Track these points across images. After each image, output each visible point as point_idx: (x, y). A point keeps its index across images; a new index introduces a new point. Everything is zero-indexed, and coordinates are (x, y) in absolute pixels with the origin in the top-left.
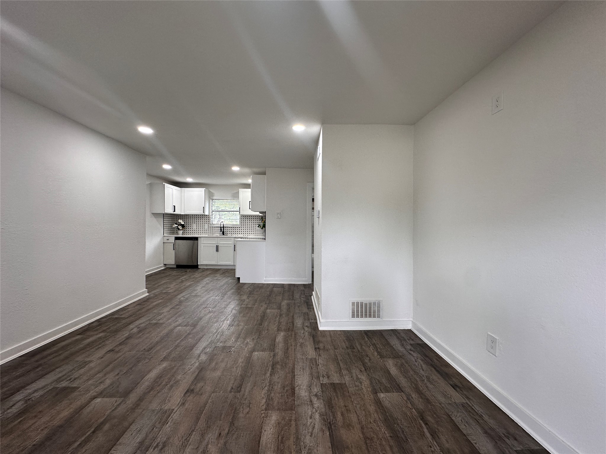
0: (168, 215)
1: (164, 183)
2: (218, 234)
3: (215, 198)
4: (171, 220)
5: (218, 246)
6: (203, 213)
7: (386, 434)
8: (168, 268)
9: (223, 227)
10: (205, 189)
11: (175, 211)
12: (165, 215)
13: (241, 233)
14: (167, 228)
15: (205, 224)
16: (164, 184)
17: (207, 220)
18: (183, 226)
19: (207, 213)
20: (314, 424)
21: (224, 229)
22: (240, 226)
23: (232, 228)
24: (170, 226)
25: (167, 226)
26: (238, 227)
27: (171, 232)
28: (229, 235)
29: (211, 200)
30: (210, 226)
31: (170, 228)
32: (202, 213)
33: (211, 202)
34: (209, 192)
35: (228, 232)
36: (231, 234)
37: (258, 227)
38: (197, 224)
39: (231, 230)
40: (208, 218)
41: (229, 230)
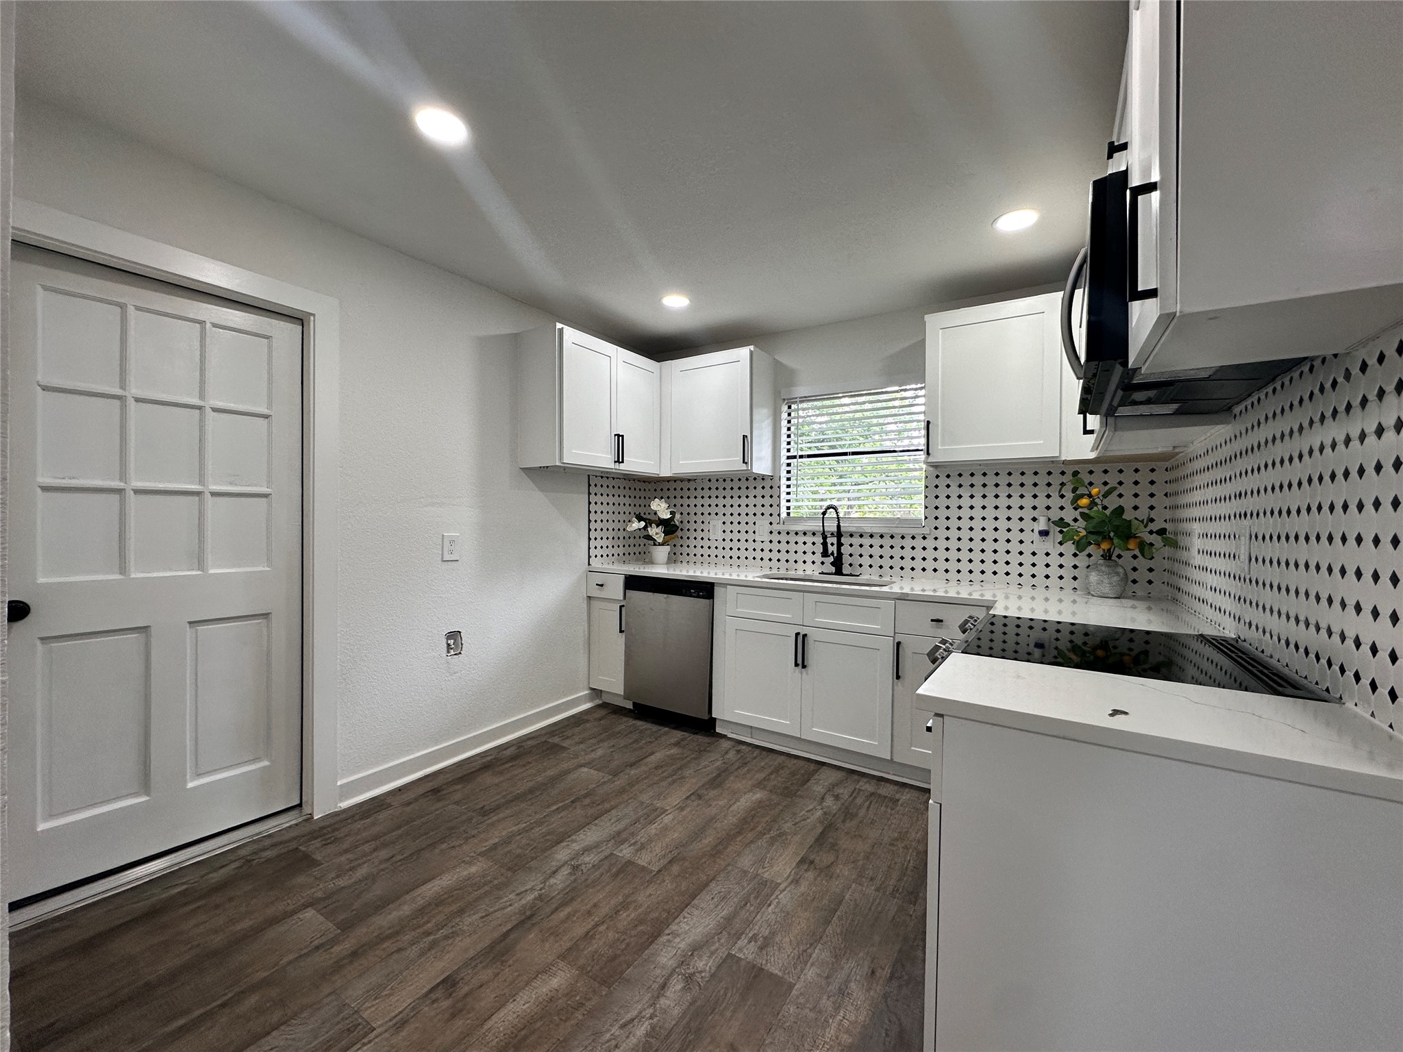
1: (559, 326)
2: (813, 567)
3: (801, 391)
4: (625, 501)
5: (805, 636)
6: (744, 467)
9: (839, 534)
10: (752, 348)
11: (619, 460)
12: (593, 479)
13: (930, 570)
14: (608, 534)
15: (759, 520)
16: (561, 330)
17: (767, 501)
18: (669, 527)
19: (761, 466)
21: (840, 545)
22: (926, 531)
23: (880, 541)
25: (607, 526)
26: (913, 532)
27: (632, 550)
28: (868, 578)
29: (785, 408)
30: (780, 527)
31: (618, 533)
32: (736, 464)
33: (784, 416)
34: (778, 367)
35: (861, 561)
36: (876, 568)
37: (1044, 533)
38: (724, 519)
39: (876, 551)
40: (767, 492)
41: (866, 551)
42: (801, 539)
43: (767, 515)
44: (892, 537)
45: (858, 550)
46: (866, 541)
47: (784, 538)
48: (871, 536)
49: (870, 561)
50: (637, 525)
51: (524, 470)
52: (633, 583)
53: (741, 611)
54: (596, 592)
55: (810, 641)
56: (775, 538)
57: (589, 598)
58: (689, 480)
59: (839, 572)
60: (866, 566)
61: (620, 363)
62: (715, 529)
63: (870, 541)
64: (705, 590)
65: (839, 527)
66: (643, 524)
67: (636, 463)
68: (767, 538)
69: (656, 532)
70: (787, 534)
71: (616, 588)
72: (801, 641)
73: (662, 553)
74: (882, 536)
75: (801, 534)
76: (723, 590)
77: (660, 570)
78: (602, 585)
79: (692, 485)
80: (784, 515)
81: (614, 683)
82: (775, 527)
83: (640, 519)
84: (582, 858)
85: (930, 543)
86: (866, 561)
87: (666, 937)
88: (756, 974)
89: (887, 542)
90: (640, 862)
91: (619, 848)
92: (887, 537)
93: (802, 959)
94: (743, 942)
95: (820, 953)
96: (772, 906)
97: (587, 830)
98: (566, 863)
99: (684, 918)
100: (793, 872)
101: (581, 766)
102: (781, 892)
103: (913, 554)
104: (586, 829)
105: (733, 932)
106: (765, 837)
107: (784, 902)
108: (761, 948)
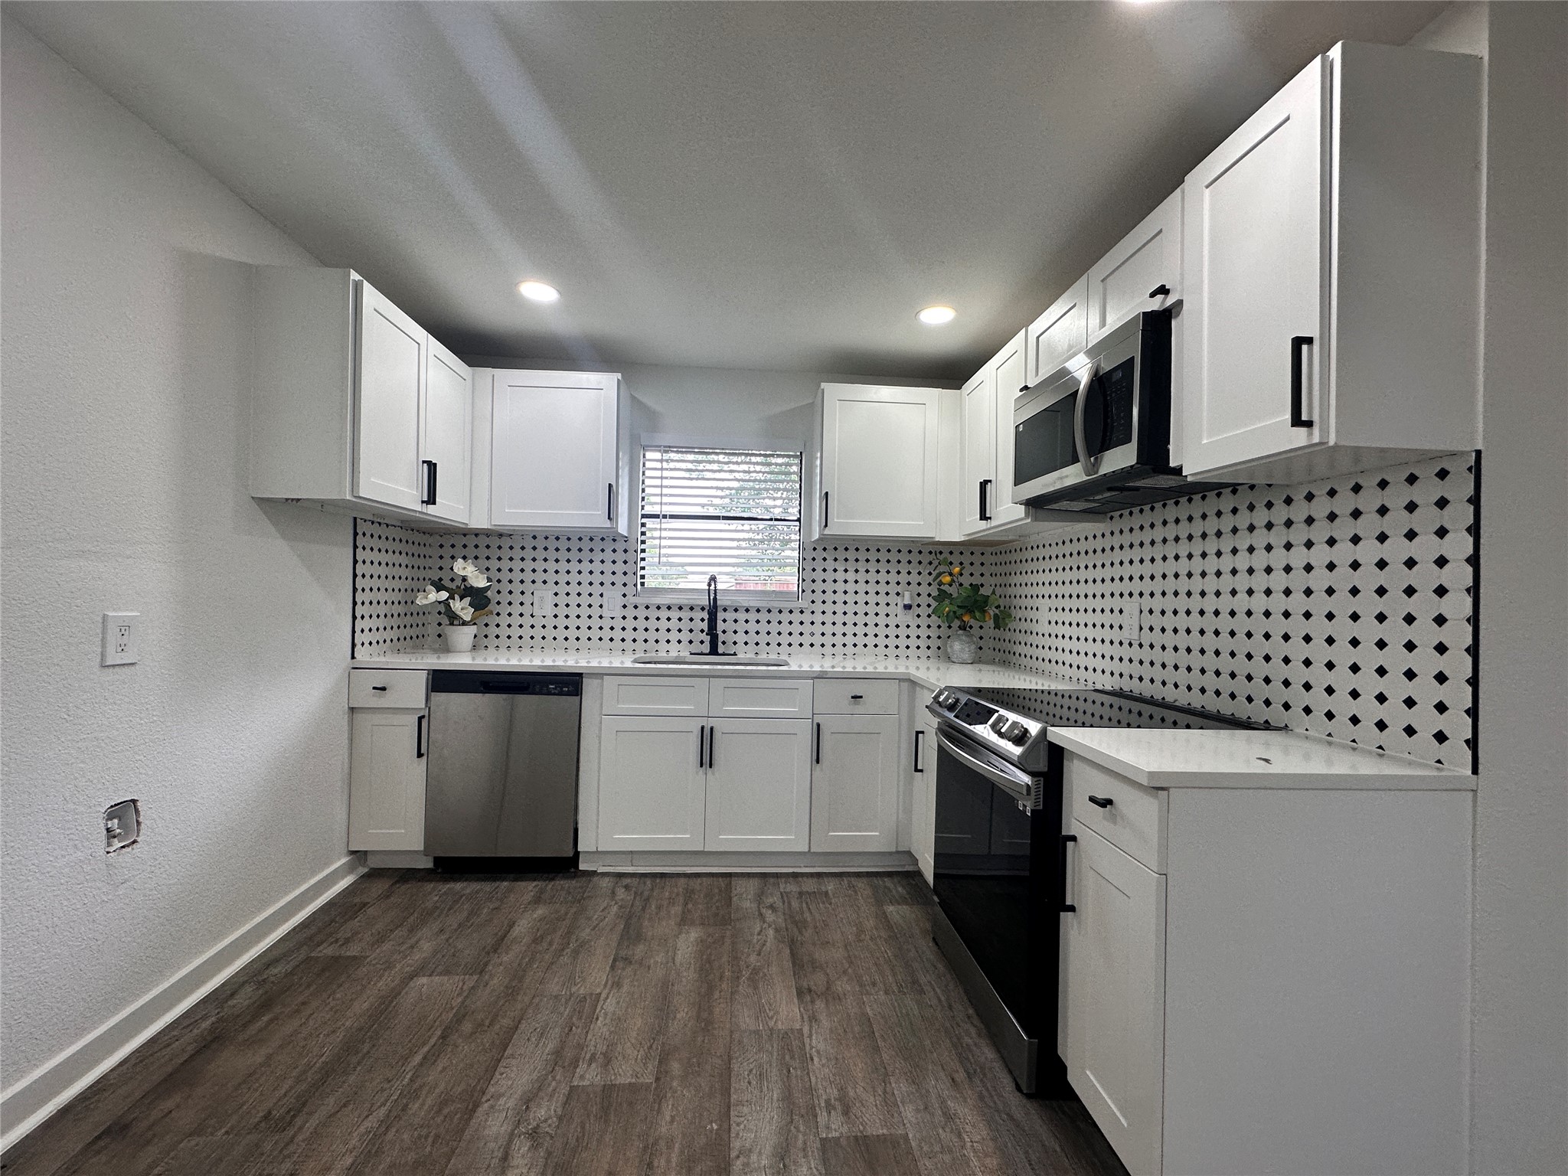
0: (391, 532)
1: (355, 276)
4: (403, 559)
5: (712, 729)
8: (379, 881)
9: (714, 608)
10: (617, 378)
11: (431, 500)
14: (382, 610)
16: (358, 287)
17: (620, 567)
21: (714, 620)
22: (802, 605)
24: (396, 597)
25: (382, 596)
26: (791, 606)
27: (408, 632)
30: (636, 600)
31: (401, 609)
36: (751, 645)
37: (908, 607)
38: (556, 589)
42: (664, 614)
43: (619, 584)
44: (769, 611)
45: (732, 626)
46: (742, 616)
47: (641, 613)
48: (747, 610)
49: (745, 638)
50: (434, 596)
51: (259, 500)
52: (442, 681)
53: (625, 707)
54: (366, 698)
55: (717, 735)
56: (630, 613)
57: (352, 710)
59: (714, 651)
60: (741, 644)
61: (431, 359)
63: (746, 616)
64: (570, 684)
65: (714, 599)
66: (444, 595)
67: (450, 508)
69: (462, 607)
70: (645, 609)
71: (412, 691)
72: (708, 736)
73: (464, 636)
74: (758, 611)
75: (664, 608)
76: (596, 682)
77: (462, 660)
78: (384, 689)
79: (506, 543)
80: (648, 585)
81: (403, 833)
82: (631, 600)
83: (439, 587)
84: (532, 1115)
85: (807, 618)
86: (741, 638)
87: (738, 1162)
88: (864, 1144)
89: (764, 616)
90: (620, 1080)
91: (577, 1075)
92: (764, 611)
93: (890, 1104)
94: (822, 1118)
95: (900, 1088)
96: (816, 1059)
97: (502, 1070)
98: (512, 1134)
99: (738, 1125)
100: (802, 1009)
101: (412, 976)
102: (810, 1036)
103: (791, 628)
104: (500, 1069)
105: (803, 1111)
106: (741, 981)
107: (821, 1046)
108: (846, 1112)
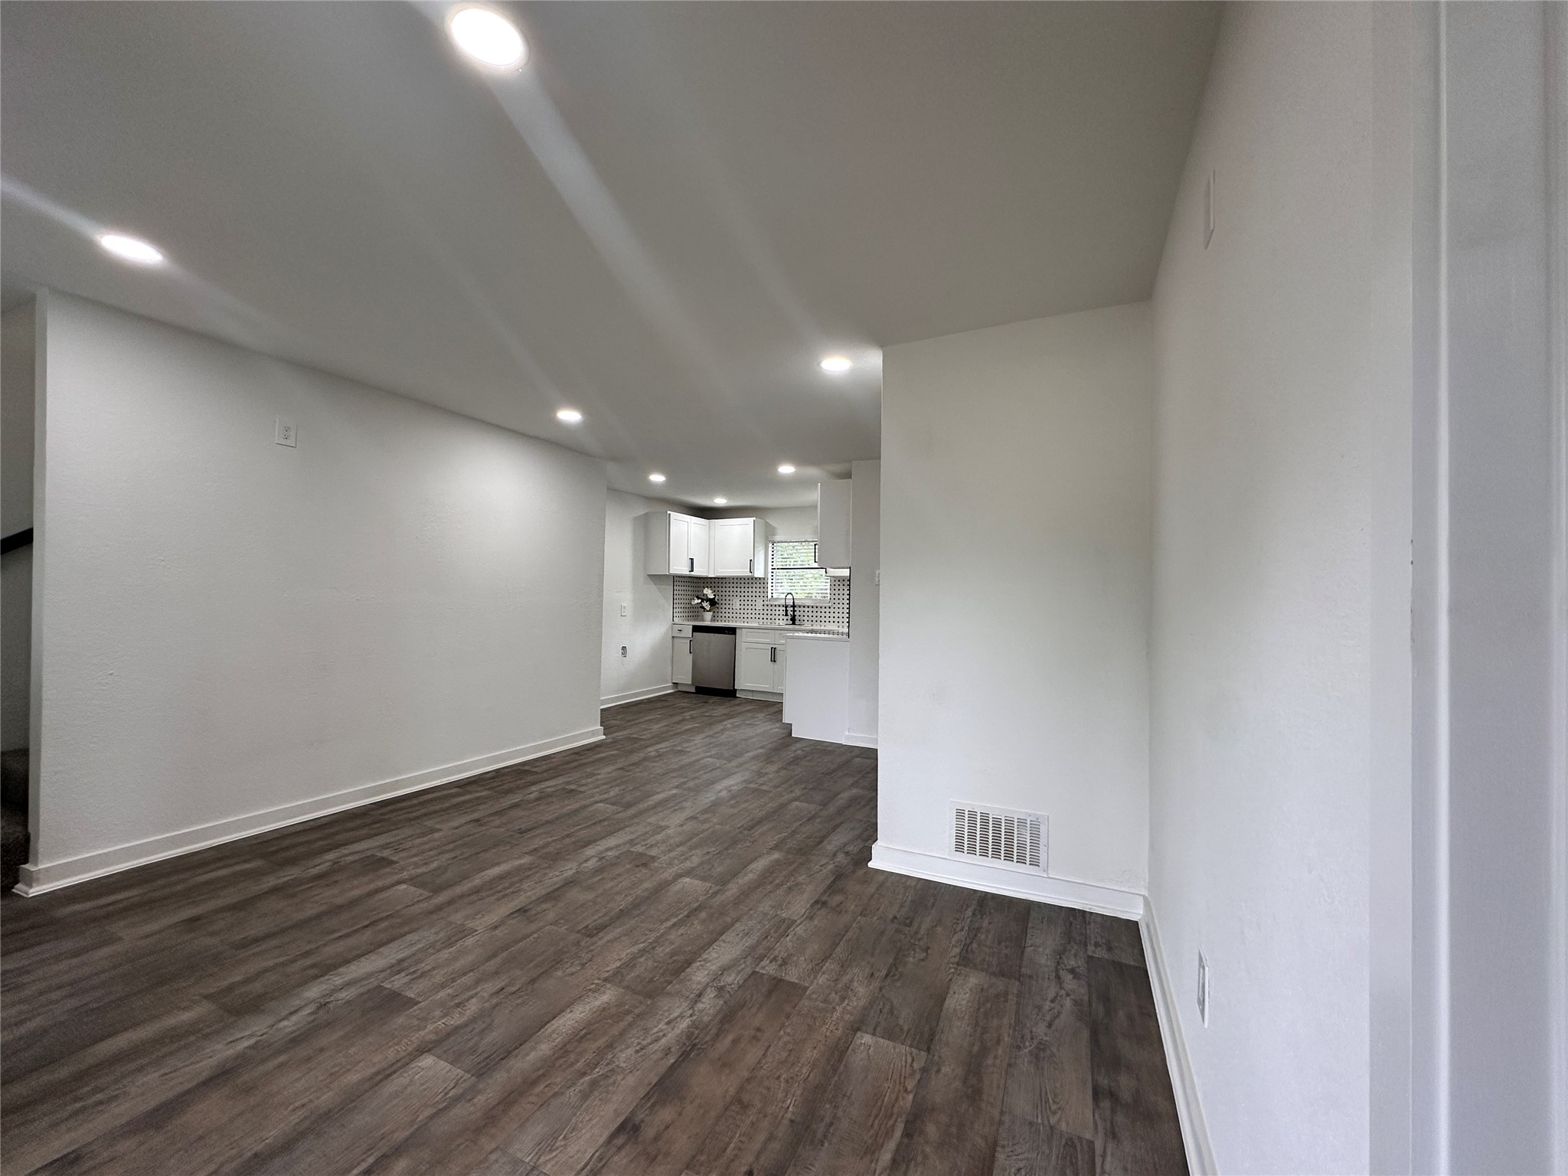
0: (683, 580)
1: (669, 512)
2: (783, 622)
3: (778, 538)
4: (690, 589)
5: (776, 648)
6: (750, 574)
7: (786, 1112)
8: (680, 693)
9: (794, 606)
10: (754, 518)
11: (692, 571)
12: (677, 579)
13: (832, 622)
14: (682, 606)
15: (758, 599)
16: (670, 514)
17: (762, 590)
18: (713, 602)
19: (759, 573)
20: (664, 1035)
21: (794, 611)
22: (830, 605)
23: (811, 609)
24: (687, 601)
25: (682, 601)
26: (825, 605)
27: (691, 614)
28: (808, 626)
29: (771, 545)
30: (768, 603)
31: (688, 606)
32: (746, 573)
33: (770, 549)
34: (767, 525)
35: (804, 618)
36: (810, 620)
38: (740, 598)
39: (810, 614)
40: (762, 585)
41: (806, 614)
42: (777, 608)
43: (762, 597)
44: (817, 607)
45: (802, 613)
46: (806, 609)
47: (769, 608)
48: (807, 607)
49: (808, 618)
50: (696, 601)
51: (649, 575)
52: (696, 629)
53: (748, 639)
54: (677, 634)
55: (777, 651)
56: (766, 608)
57: (673, 637)
58: (722, 578)
59: (794, 623)
60: (805, 620)
61: (692, 524)
62: (736, 603)
63: (808, 609)
64: (732, 631)
65: (794, 602)
66: (700, 601)
67: (698, 571)
68: (761, 608)
69: (706, 605)
70: (771, 606)
71: (688, 631)
72: (773, 650)
73: (708, 615)
74: (812, 607)
75: (777, 606)
76: (740, 631)
77: (709, 623)
78: (681, 630)
79: (724, 582)
80: (770, 597)
81: (686, 678)
82: (766, 603)
83: (698, 598)
85: (832, 610)
86: (806, 618)
89: (815, 609)
92: (815, 607)
